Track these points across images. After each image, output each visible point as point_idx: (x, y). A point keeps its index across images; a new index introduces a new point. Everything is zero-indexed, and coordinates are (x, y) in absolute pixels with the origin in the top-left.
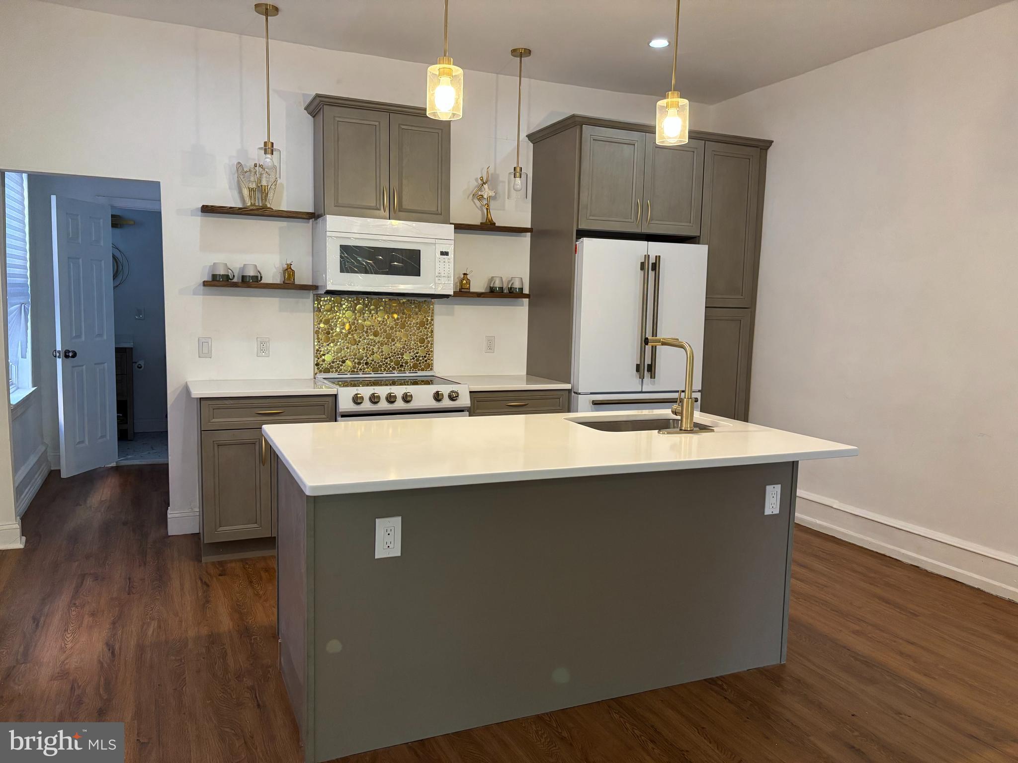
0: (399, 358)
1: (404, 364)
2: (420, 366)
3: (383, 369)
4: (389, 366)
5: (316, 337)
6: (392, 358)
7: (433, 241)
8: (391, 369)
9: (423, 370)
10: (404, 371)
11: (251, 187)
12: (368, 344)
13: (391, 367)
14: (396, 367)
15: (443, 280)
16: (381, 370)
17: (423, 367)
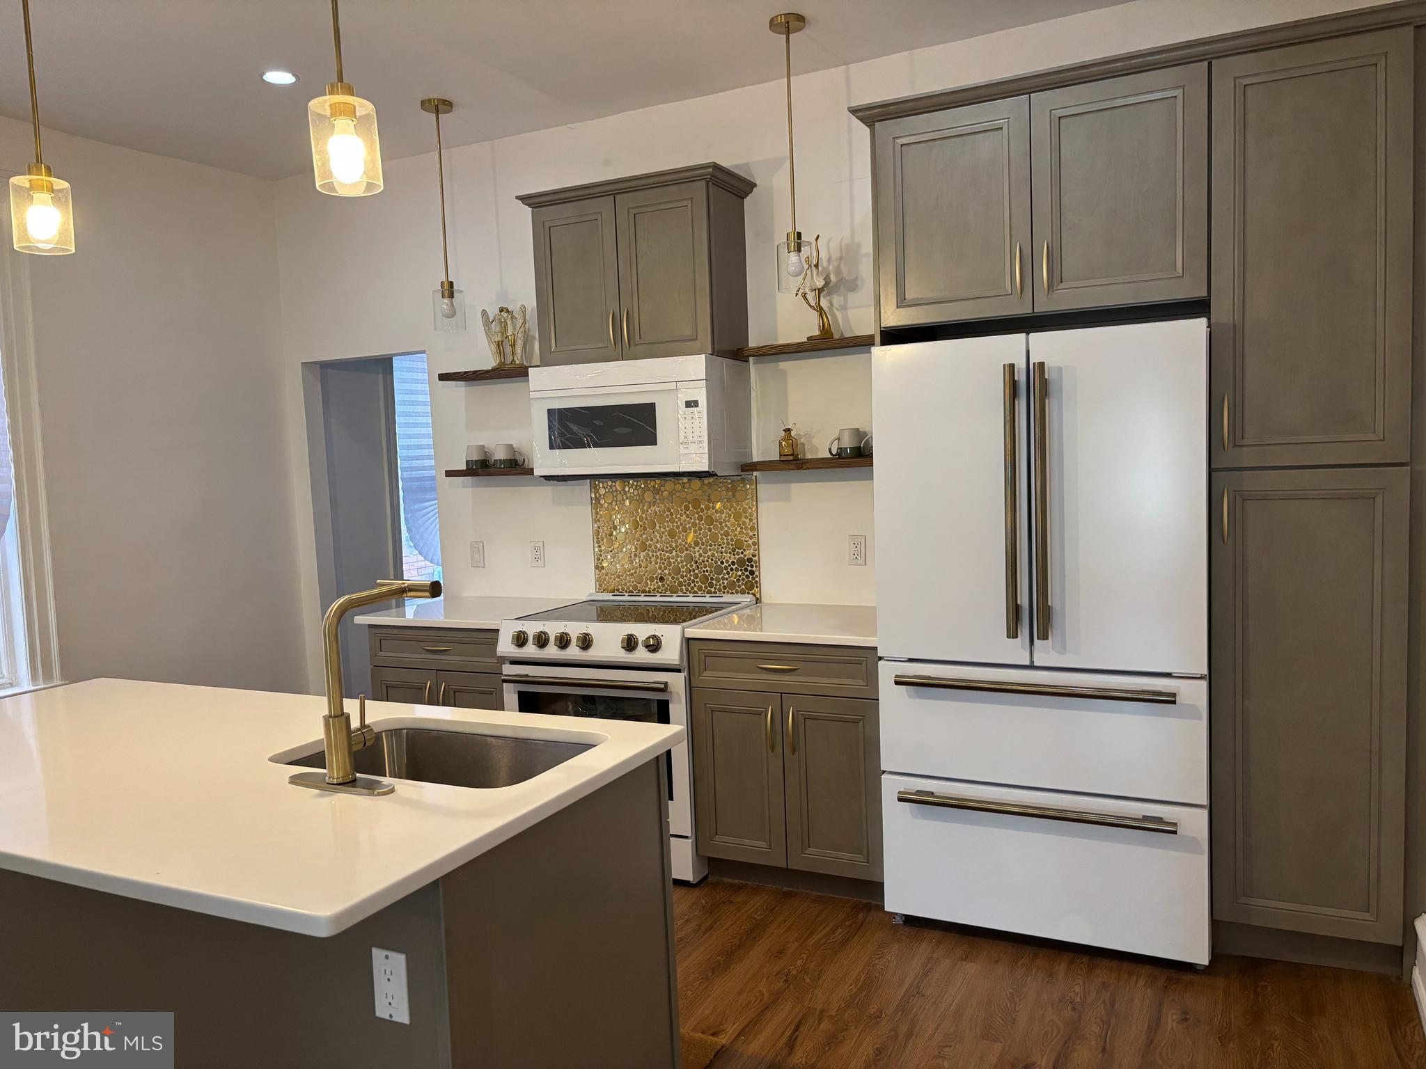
0: (707, 571)
1: (714, 582)
2: (739, 586)
3: (684, 588)
4: (692, 585)
5: (596, 540)
6: (697, 571)
7: (673, 386)
8: (696, 589)
9: (745, 594)
10: (715, 593)
11: (497, 340)
12: (663, 550)
13: (695, 585)
14: (703, 586)
15: (693, 448)
16: (682, 591)
17: (743, 587)
